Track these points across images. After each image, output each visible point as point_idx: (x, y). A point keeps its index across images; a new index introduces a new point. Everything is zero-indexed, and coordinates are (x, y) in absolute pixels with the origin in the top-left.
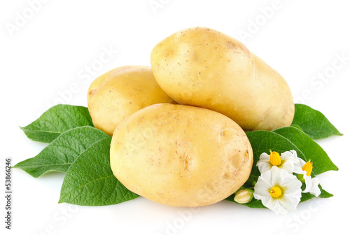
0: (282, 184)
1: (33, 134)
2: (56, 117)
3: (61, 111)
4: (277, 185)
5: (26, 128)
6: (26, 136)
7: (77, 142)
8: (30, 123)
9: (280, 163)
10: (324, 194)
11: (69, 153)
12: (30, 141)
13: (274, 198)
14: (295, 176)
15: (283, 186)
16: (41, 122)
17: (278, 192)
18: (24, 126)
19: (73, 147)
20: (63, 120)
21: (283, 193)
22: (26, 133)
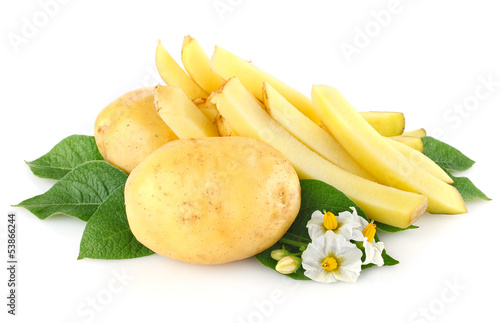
0: (338, 254)
1: (41, 170)
2: (69, 151)
3: (76, 143)
4: (332, 255)
5: (33, 163)
6: (31, 172)
7: (95, 178)
8: (38, 156)
9: (336, 226)
10: (389, 261)
11: (86, 191)
12: (36, 178)
13: (328, 272)
14: (355, 245)
15: (338, 257)
16: (51, 158)
17: (334, 265)
18: (31, 160)
19: (90, 183)
20: (77, 154)
21: (338, 266)
22: (33, 169)
